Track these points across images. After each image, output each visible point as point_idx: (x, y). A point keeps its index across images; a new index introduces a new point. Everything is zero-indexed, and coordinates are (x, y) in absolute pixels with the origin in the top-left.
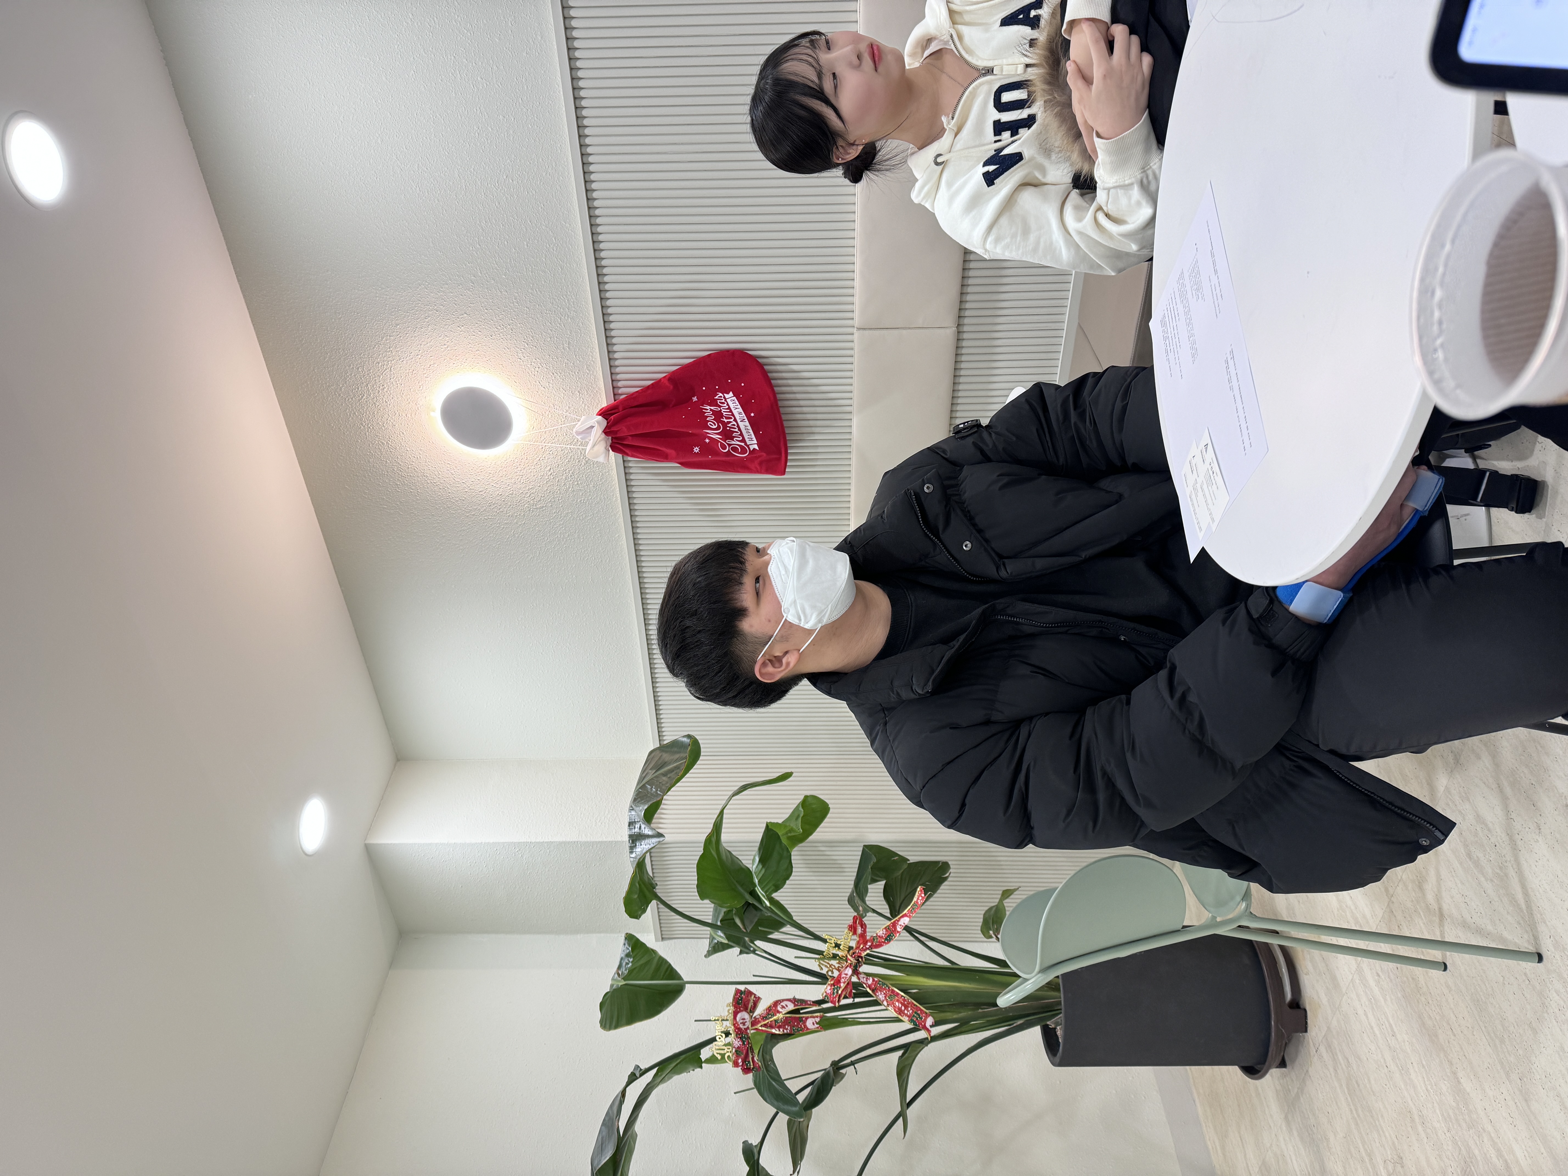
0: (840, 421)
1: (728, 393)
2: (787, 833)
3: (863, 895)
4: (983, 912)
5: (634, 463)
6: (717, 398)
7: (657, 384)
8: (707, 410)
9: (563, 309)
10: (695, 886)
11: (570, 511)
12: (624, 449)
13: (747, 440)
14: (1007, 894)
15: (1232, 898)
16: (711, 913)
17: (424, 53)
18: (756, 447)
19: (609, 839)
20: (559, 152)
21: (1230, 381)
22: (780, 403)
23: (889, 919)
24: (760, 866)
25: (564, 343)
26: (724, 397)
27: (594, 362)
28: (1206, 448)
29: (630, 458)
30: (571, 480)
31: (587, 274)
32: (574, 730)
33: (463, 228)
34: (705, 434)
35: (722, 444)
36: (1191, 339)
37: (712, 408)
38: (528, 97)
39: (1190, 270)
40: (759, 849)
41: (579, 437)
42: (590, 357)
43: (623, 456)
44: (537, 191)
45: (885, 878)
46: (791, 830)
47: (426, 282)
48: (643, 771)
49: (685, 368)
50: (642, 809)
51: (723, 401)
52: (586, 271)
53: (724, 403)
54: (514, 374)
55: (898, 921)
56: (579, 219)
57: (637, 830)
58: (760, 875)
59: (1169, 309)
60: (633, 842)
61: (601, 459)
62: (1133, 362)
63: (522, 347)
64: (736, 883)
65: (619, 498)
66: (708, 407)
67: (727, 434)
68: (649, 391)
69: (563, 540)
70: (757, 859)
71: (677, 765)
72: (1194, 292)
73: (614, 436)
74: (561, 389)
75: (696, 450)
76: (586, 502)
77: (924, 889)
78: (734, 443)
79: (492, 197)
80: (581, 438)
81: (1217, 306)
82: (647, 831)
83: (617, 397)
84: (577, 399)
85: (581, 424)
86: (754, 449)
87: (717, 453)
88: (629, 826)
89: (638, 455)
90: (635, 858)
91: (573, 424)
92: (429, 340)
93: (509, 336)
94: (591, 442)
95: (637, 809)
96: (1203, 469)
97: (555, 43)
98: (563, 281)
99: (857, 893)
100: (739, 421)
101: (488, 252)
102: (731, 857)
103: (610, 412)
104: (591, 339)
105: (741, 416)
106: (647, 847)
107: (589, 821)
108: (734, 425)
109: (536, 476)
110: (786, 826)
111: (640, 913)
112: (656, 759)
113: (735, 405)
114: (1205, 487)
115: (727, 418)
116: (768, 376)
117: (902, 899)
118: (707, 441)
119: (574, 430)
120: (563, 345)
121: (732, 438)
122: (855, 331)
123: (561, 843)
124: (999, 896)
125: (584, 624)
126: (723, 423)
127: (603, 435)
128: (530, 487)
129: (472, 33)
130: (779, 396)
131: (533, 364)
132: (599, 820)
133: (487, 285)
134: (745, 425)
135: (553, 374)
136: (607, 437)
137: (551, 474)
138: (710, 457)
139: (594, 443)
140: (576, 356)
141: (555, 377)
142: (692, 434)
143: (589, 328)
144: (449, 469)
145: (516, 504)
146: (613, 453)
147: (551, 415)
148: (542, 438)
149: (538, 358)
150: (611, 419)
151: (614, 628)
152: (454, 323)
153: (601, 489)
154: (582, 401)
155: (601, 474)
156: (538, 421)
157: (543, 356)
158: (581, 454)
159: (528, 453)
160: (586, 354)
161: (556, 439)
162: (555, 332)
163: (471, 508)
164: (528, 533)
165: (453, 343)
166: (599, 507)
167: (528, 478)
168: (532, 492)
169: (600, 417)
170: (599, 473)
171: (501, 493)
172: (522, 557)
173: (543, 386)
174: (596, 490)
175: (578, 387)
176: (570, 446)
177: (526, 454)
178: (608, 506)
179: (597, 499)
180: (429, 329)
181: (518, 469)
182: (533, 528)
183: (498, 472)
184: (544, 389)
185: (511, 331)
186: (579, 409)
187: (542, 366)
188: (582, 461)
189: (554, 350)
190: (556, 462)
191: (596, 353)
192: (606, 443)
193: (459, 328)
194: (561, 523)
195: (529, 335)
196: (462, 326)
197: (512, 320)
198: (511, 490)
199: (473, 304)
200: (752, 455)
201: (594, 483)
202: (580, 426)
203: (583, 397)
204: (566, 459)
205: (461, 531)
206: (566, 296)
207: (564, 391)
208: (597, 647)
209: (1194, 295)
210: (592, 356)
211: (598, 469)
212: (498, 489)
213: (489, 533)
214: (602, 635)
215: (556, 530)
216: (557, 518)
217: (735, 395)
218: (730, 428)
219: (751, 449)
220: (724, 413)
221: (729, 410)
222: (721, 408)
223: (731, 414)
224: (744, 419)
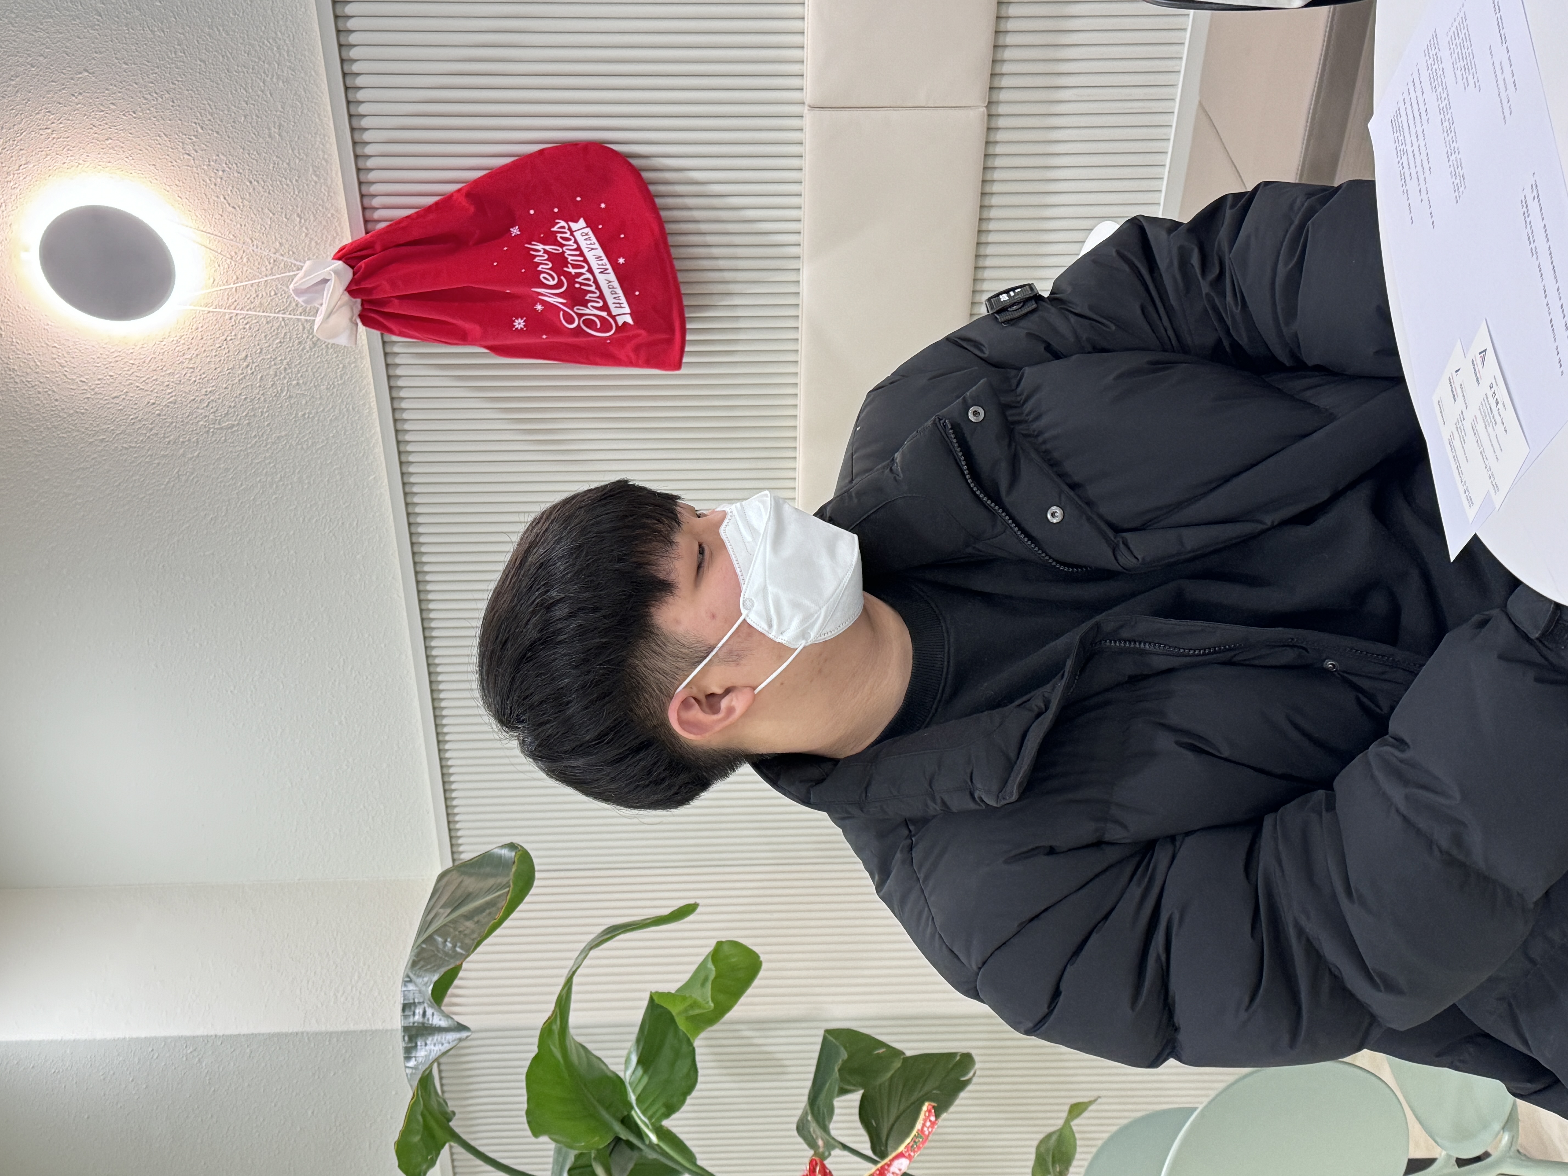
0: (776, 273)
1: (576, 221)
2: (686, 1010)
3: (824, 1118)
4: (1035, 1143)
5: (401, 345)
6: (555, 229)
7: (446, 204)
8: (539, 251)
9: (269, 64)
10: (524, 1113)
11: (283, 433)
12: (384, 322)
13: (612, 307)
14: (1077, 1110)
15: (1485, 1126)
16: (551, 1160)
18: (629, 319)
19: (361, 1027)
21: (1531, 239)
22: (671, 240)
23: (875, 1162)
24: (640, 1072)
25: (272, 125)
26: (570, 229)
27: (326, 161)
28: (1484, 357)
29: (395, 338)
30: (285, 377)
34: (535, 295)
35: (565, 314)
36: (1453, 157)
37: (548, 248)
39: (1451, 33)
40: (638, 1041)
41: (300, 300)
42: (320, 153)
43: (382, 335)
45: (862, 1085)
46: (695, 1005)
48: (428, 910)
49: (496, 176)
50: (428, 981)
51: (568, 235)
53: (568, 239)
54: (177, 182)
55: (889, 1165)
57: (418, 1018)
58: (639, 1089)
59: (1408, 100)
60: (411, 1039)
61: (343, 340)
62: (1301, 176)
63: (192, 133)
64: (595, 1103)
65: (375, 410)
66: (540, 247)
67: (576, 297)
68: (431, 217)
69: (271, 486)
70: (634, 1059)
71: (491, 900)
72: (1458, 73)
73: (364, 298)
74: (266, 211)
75: (519, 324)
76: (313, 417)
77: (934, 1107)
78: (587, 311)
80: (304, 302)
81: (1505, 101)
82: (437, 1020)
83: (370, 226)
84: (296, 229)
85: (305, 276)
86: (625, 323)
87: (556, 330)
88: (404, 1010)
89: (411, 333)
90: (415, 1068)
91: (288, 274)
92: (18, 119)
93: (167, 113)
94: (323, 310)
95: (419, 981)
96: (1476, 394)
98: (269, 12)
99: (813, 1113)
100: (596, 272)
102: (588, 1058)
103: (359, 254)
104: (320, 119)
105: (600, 263)
106: (436, 1048)
107: (323, 994)
108: (588, 279)
109: (219, 370)
110: (684, 998)
111: (424, 1167)
112: (452, 888)
113: (589, 242)
114: (1480, 427)
115: (574, 267)
116: (648, 191)
117: (892, 1119)
118: (539, 307)
119: (291, 287)
120: (269, 129)
121: (585, 304)
122: (806, 111)
123: (271, 1036)
124: (1065, 1115)
125: (312, 638)
126: (568, 275)
127: (347, 297)
128: (209, 390)
130: (669, 227)
131: (212, 163)
132: (341, 992)
133: (126, 18)
134: (608, 280)
135: (251, 182)
136: (354, 300)
137: (247, 366)
138: (544, 337)
139: (330, 310)
140: (293, 151)
141: (254, 189)
142: (511, 296)
143: (317, 99)
144: (55, 356)
145: (182, 421)
146: (364, 328)
147: (248, 258)
148: (230, 301)
149: (223, 154)
150: (361, 267)
151: (367, 645)
152: (64, 89)
153: (341, 393)
154: (304, 234)
155: (341, 366)
156: (222, 268)
157: (232, 150)
158: (304, 330)
159: (205, 327)
160: (312, 145)
161: (257, 302)
162: (254, 105)
163: (97, 429)
164: (206, 474)
165: (62, 125)
166: (338, 426)
167: (204, 373)
168: (212, 398)
169: (340, 264)
170: (338, 365)
171: (152, 401)
172: (194, 517)
173: (232, 205)
174: (332, 395)
175: (297, 206)
176: (283, 316)
177: (200, 330)
178: (355, 425)
179: (334, 411)
180: (18, 99)
181: (185, 357)
182: (214, 464)
183: (147, 362)
184: (233, 210)
185: (171, 104)
186: (300, 248)
187: (230, 169)
188: (306, 342)
189: (252, 138)
190: (256, 343)
191: (331, 145)
192: (352, 310)
193: (74, 98)
194: (268, 455)
195: (205, 110)
196: (80, 94)
197: (173, 83)
198: (174, 394)
199: (101, 53)
200: (621, 335)
201: (328, 383)
202: (301, 279)
203: (306, 228)
204: (277, 338)
205: (78, 470)
206: (274, 40)
207: (271, 215)
208: (335, 681)
209: (1459, 78)
210: (323, 152)
211: (336, 357)
212: (149, 393)
213: (131, 474)
214: (345, 657)
215: (258, 469)
216: (260, 446)
217: (588, 225)
218: (581, 284)
219: (620, 324)
220: (570, 258)
221: (578, 253)
222: (565, 248)
223: (581, 259)
224: (607, 269)
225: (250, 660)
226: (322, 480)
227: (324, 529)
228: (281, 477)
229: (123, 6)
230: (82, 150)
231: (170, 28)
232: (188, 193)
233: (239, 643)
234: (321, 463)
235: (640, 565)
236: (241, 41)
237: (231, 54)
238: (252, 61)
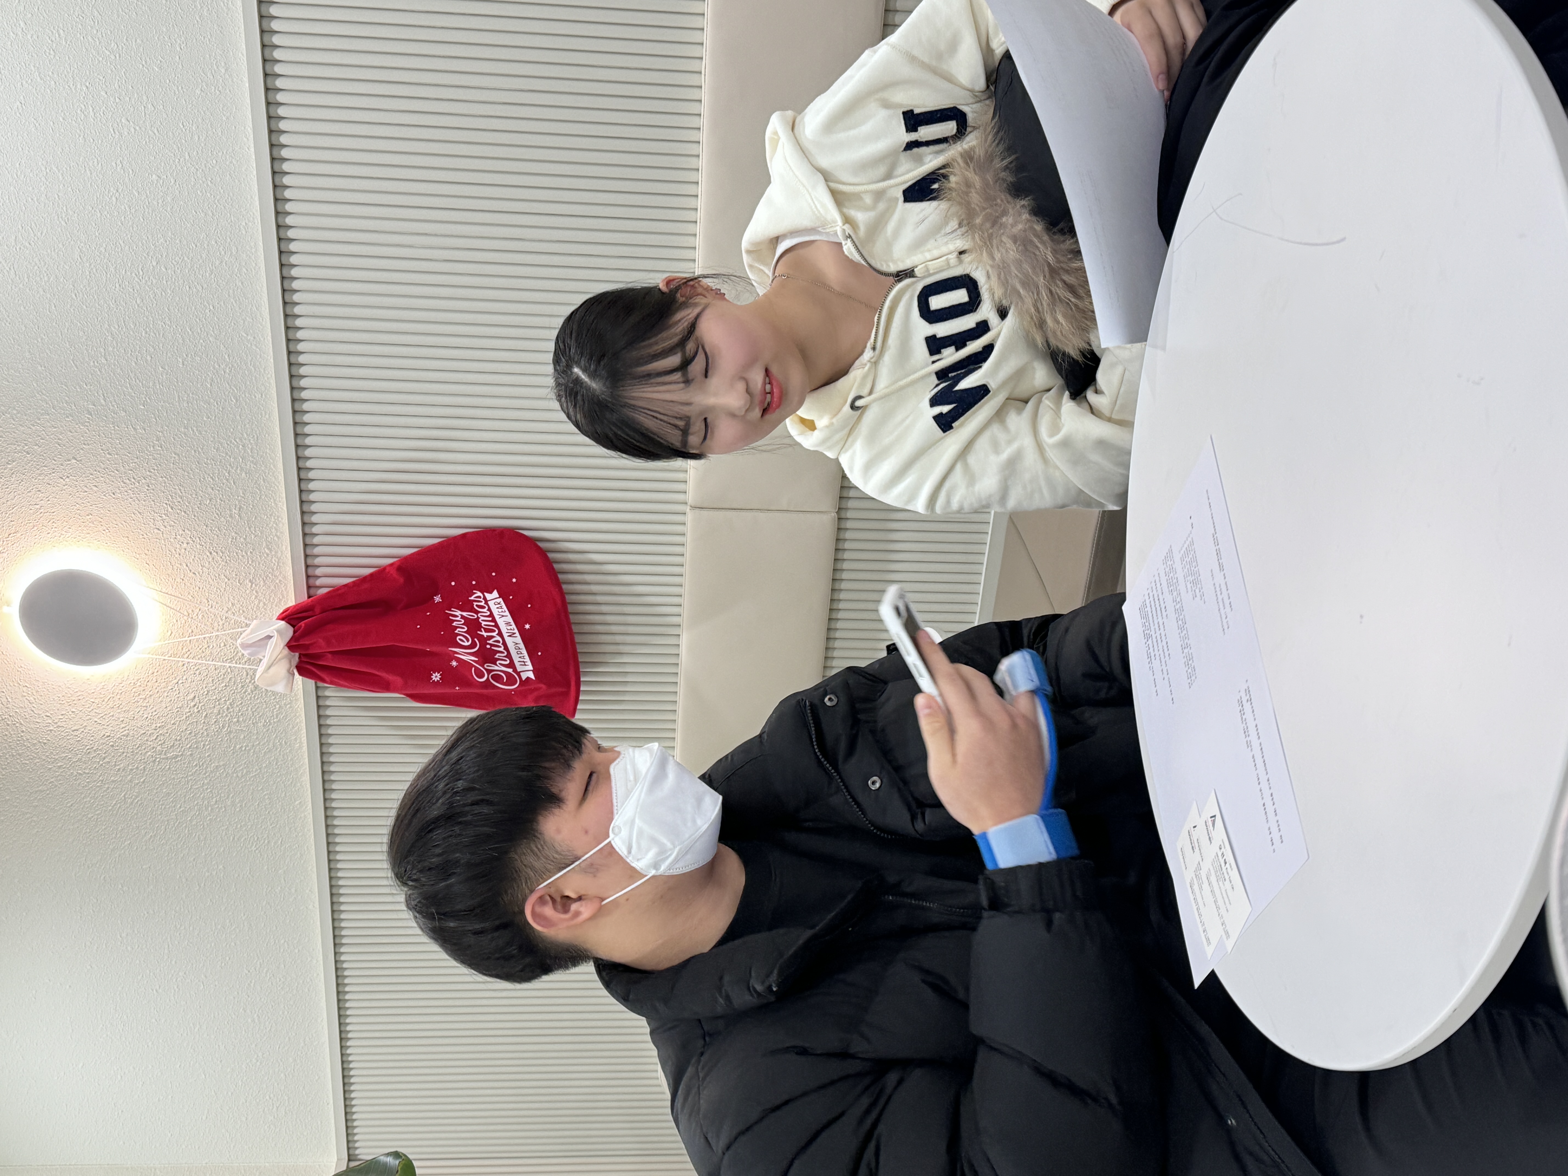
1: (491, 592)
5: (334, 694)
6: (472, 598)
7: (380, 575)
8: (457, 616)
9: (235, 458)
11: (222, 763)
12: (319, 673)
13: (517, 664)
17: (39, 79)
18: (531, 675)
20: (244, 232)
22: (571, 608)
25: (233, 508)
26: (485, 598)
27: (278, 538)
28: (1214, 822)
29: (327, 686)
30: (227, 716)
31: (277, 410)
32: (204, 1118)
33: (81, 333)
34: (451, 653)
35: (476, 669)
36: (1185, 651)
37: (465, 614)
38: (200, 152)
39: (1182, 552)
41: (246, 653)
42: (273, 530)
43: (316, 683)
44: (205, 286)
47: (14, 409)
49: (426, 553)
51: (482, 604)
52: (276, 405)
53: (483, 607)
54: (146, 552)
56: (269, 330)
59: (1151, 595)
61: (280, 688)
63: (163, 512)
65: (305, 744)
66: (458, 613)
67: (487, 655)
68: (366, 585)
69: (206, 809)
72: (1189, 586)
73: (303, 652)
74: (223, 577)
75: (436, 677)
76: (250, 750)
78: (496, 668)
79: (131, 290)
80: (249, 654)
83: (312, 591)
84: (248, 592)
85: (251, 633)
86: (528, 678)
87: (467, 682)
89: (342, 682)
91: (237, 630)
92: (11, 496)
93: (142, 495)
94: (265, 662)
96: (1209, 849)
97: (246, 79)
98: (238, 417)
100: (505, 635)
101: (119, 370)
103: (300, 615)
104: (275, 504)
105: (509, 628)
108: (498, 642)
109: (169, 708)
113: (500, 610)
114: (1213, 879)
115: (487, 630)
116: (553, 568)
118: (454, 663)
119: (239, 641)
120: (230, 510)
121: (494, 662)
122: (688, 510)
125: (233, 944)
126: (481, 638)
127: (287, 651)
128: (158, 725)
129: (117, 56)
130: (569, 598)
131: (179, 537)
133: (113, 417)
134: (515, 642)
135: (211, 553)
136: (293, 654)
137: (195, 705)
138: (457, 688)
139: (271, 662)
140: (249, 528)
141: (213, 559)
142: (431, 654)
143: (274, 488)
144: (25, 694)
145: (132, 752)
146: (301, 677)
147: (203, 616)
148: (184, 651)
149: (188, 530)
150: (301, 626)
151: (282, 950)
152: (53, 473)
153: (276, 730)
154: (254, 597)
155: (278, 706)
156: (179, 623)
157: (197, 527)
158: (247, 675)
159: (160, 672)
160: (267, 525)
161: (208, 652)
162: (219, 491)
163: (56, 757)
164: (149, 798)
165: (49, 502)
166: (271, 757)
167: (155, 711)
168: (160, 732)
169: (283, 623)
170: (275, 706)
171: (108, 734)
172: (135, 835)
173: (193, 571)
174: (267, 731)
175: (250, 574)
176: (230, 665)
177: (155, 674)
178: (286, 757)
179: (269, 745)
180: (13, 479)
181: (140, 697)
182: (157, 788)
183: (106, 701)
184: (193, 575)
185: (147, 488)
186: (250, 608)
187: (194, 542)
188: (248, 686)
189: (215, 517)
190: (204, 686)
191: (283, 524)
192: (290, 662)
193: (62, 480)
194: (206, 781)
195: (176, 494)
196: (68, 477)
197: (149, 471)
198: (127, 728)
199: (89, 445)
200: (524, 688)
201: (265, 721)
202: (247, 635)
203: (256, 592)
204: (223, 682)
205: (36, 792)
206: (241, 439)
207: (226, 580)
208: (251, 982)
209: (1189, 590)
210: (276, 529)
211: (274, 699)
212: (105, 727)
213: (83, 796)
214: (261, 961)
215: (195, 794)
216: (200, 774)
217: (501, 596)
218: (491, 645)
219: (524, 679)
220: (484, 623)
221: (490, 619)
222: (479, 615)
223: (493, 624)
224: (515, 633)
225: (176, 962)
226: (253, 804)
227: (251, 847)
228: (216, 801)
229: (111, 408)
230: (65, 523)
231: (150, 427)
232: (155, 561)
233: (167, 946)
234: (253, 789)
235: (539, 777)
236: (212, 439)
237: (202, 449)
238: (220, 455)
